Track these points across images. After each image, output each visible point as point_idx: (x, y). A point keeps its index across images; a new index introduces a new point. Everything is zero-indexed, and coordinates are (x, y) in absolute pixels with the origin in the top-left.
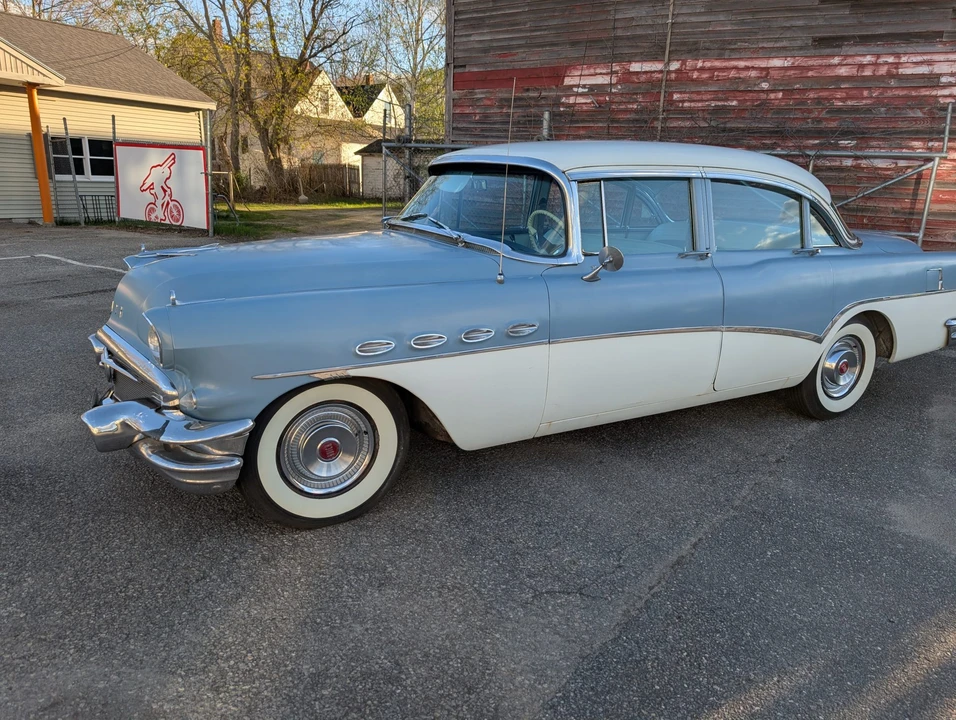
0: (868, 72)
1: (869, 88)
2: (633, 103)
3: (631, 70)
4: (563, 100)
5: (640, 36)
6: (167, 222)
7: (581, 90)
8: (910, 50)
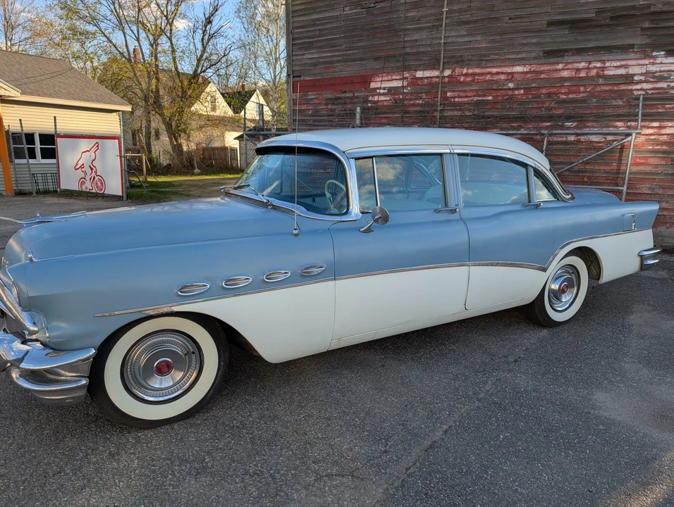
0: (583, 74)
1: (584, 86)
2: (419, 99)
3: (417, 76)
4: (370, 98)
5: (423, 52)
6: (94, 191)
7: (382, 91)
8: (611, 58)
